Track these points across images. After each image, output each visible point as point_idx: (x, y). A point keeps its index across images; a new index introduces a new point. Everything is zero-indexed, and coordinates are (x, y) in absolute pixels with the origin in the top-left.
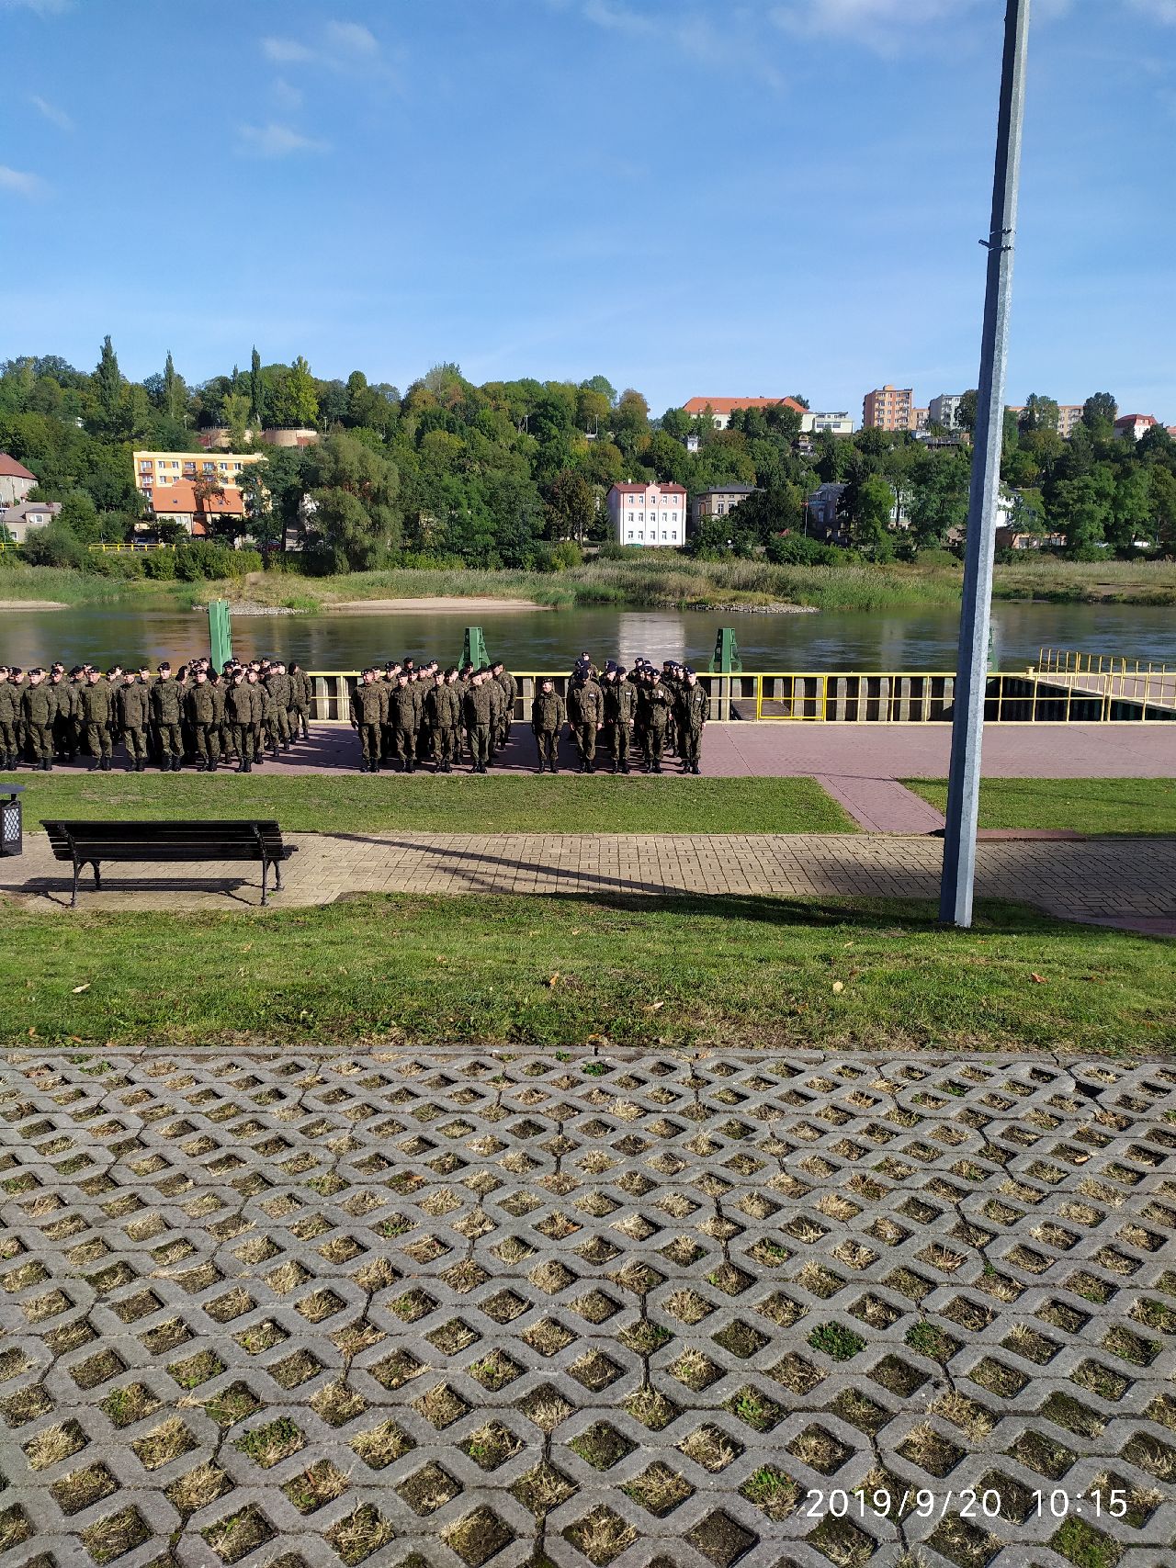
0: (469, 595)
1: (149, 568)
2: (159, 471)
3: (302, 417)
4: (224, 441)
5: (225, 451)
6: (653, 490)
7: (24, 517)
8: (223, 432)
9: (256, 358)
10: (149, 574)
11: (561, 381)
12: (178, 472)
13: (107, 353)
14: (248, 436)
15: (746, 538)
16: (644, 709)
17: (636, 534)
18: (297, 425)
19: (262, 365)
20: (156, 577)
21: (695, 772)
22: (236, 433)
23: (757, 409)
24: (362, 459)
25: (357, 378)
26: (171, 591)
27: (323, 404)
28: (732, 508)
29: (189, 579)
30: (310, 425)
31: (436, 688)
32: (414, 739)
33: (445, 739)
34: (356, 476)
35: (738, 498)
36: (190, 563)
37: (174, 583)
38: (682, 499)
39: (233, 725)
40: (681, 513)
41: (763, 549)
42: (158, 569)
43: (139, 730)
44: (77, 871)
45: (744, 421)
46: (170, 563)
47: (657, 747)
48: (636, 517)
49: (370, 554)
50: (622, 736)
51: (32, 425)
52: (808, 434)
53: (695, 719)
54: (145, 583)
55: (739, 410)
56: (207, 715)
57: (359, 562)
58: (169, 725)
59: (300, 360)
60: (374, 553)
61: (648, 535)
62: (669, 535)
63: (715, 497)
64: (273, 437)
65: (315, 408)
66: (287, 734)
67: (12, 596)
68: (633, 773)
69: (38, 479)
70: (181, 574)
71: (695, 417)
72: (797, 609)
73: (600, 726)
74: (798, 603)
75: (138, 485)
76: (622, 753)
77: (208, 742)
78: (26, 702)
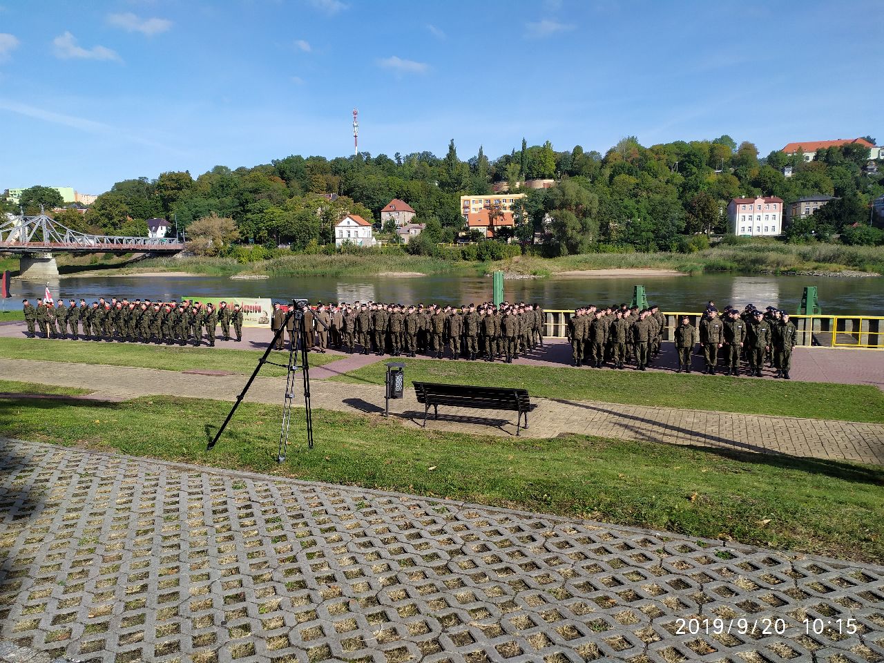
0: (637, 267)
1: (464, 255)
2: (473, 206)
3: (547, 173)
4: (505, 188)
5: (506, 193)
6: (760, 201)
7: (409, 231)
8: (505, 183)
9: (524, 143)
10: (465, 259)
11: (700, 140)
12: (481, 205)
13: (451, 148)
14: (518, 185)
15: (825, 230)
16: (751, 338)
17: (746, 229)
18: (543, 177)
19: (528, 146)
20: (467, 260)
21: (786, 377)
22: (513, 184)
23: (836, 147)
24: (578, 192)
25: (578, 149)
26: (475, 266)
27: (558, 165)
28: (816, 211)
29: (483, 260)
30: (550, 177)
31: (617, 320)
32: (603, 349)
33: (621, 349)
34: (574, 202)
35: (820, 204)
36: (484, 252)
37: (475, 263)
38: (780, 206)
39: (505, 337)
40: (779, 215)
41: (838, 236)
42: (469, 255)
43: (457, 338)
44: (427, 409)
45: (826, 156)
46: (474, 253)
47: (759, 361)
48: (747, 218)
49: (580, 245)
50: (735, 353)
51: (415, 186)
52: (875, 160)
53: (787, 345)
54: (462, 263)
55: (823, 149)
56: (491, 332)
57: (573, 250)
58: (472, 336)
59: (547, 142)
60: (582, 244)
61: (755, 229)
62: (770, 229)
63: (803, 204)
64: (531, 185)
65: (554, 168)
66: (532, 343)
67: (401, 270)
68: (742, 376)
69: (416, 212)
70: (480, 258)
71: (790, 155)
72: (863, 275)
73: (721, 345)
74: (864, 270)
75: (462, 213)
76: (734, 363)
77: (491, 345)
78: (406, 322)
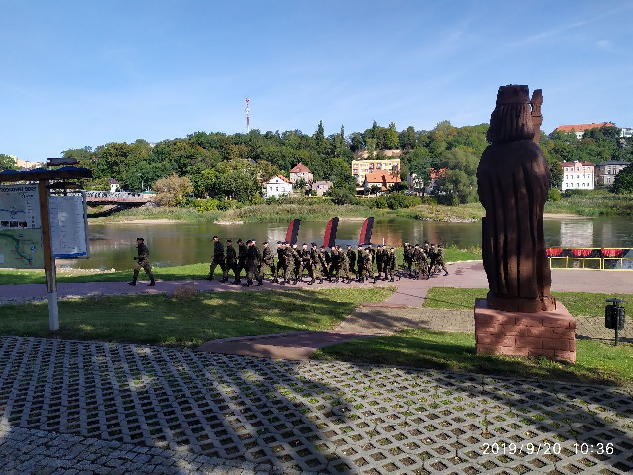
2: (360, 168)
4: (366, 156)
5: (366, 159)
6: (578, 164)
7: (319, 187)
8: (366, 152)
10: (378, 207)
13: (320, 127)
17: (569, 185)
19: (377, 125)
22: (371, 153)
23: (597, 128)
25: (411, 129)
27: (399, 139)
30: (396, 148)
38: (592, 168)
40: (592, 175)
45: (591, 134)
48: (570, 176)
52: (623, 138)
57: (463, 200)
59: (392, 123)
60: (470, 195)
62: (586, 184)
63: (606, 167)
64: (382, 154)
65: (397, 141)
69: (313, 173)
71: (566, 133)
75: (351, 173)
